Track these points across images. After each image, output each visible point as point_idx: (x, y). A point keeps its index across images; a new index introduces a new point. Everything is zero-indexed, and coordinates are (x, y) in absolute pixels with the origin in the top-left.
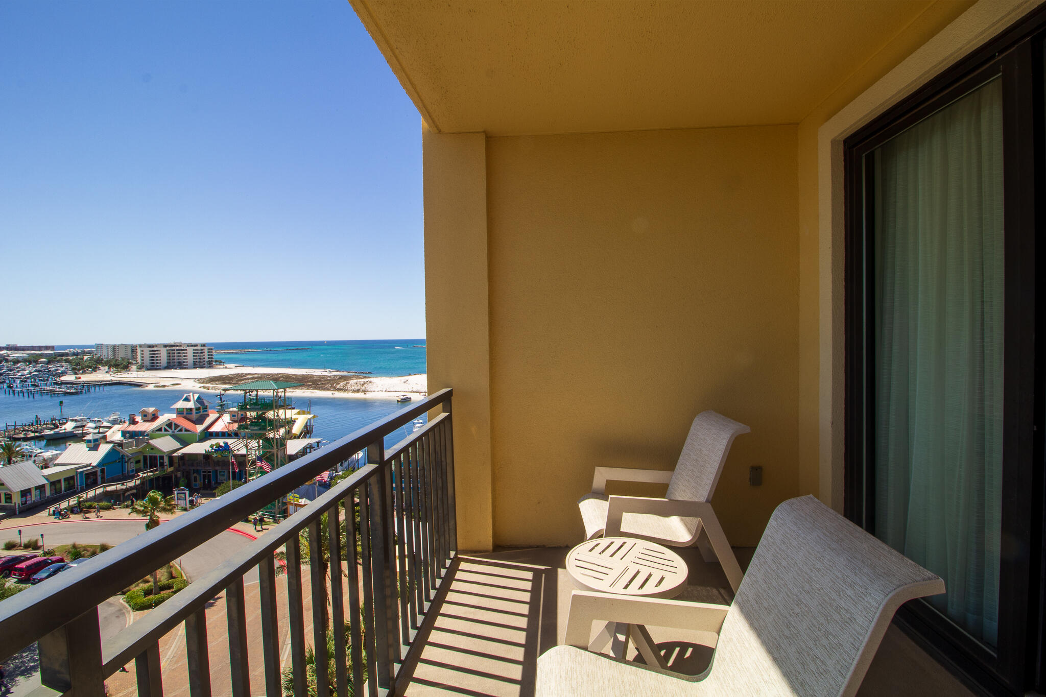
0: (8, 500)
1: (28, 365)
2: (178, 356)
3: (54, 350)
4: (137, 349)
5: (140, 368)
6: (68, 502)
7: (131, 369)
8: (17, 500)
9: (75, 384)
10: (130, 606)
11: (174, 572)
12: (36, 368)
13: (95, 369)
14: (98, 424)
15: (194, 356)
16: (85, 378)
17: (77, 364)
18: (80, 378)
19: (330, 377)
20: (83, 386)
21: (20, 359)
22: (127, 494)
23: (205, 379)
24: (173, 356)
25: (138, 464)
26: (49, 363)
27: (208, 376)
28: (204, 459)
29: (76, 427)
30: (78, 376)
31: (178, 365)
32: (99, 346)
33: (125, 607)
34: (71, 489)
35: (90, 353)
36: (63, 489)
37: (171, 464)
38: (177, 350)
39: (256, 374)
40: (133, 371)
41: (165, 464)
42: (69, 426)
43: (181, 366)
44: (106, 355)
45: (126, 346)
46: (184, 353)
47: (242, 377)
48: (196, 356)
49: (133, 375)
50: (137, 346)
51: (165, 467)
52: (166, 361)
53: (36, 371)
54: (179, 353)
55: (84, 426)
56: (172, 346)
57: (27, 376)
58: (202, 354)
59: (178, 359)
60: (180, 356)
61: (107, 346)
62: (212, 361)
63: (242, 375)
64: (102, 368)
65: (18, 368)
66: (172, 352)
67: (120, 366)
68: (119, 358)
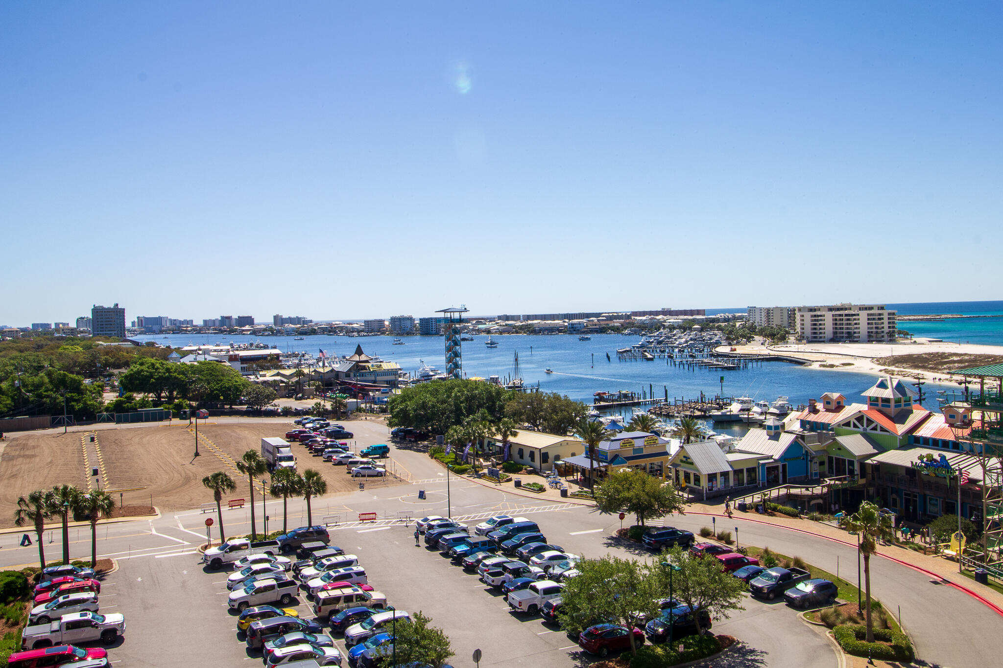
0: (696, 482)
1: (683, 333)
2: (847, 324)
3: (704, 315)
4: (795, 314)
5: (800, 340)
6: (751, 497)
7: (789, 341)
8: (704, 483)
9: (731, 357)
10: (840, 644)
11: (888, 621)
12: (691, 336)
13: (749, 339)
14: (764, 409)
15: (868, 324)
16: (741, 350)
17: (731, 332)
18: (735, 350)
20: (740, 360)
21: (676, 325)
22: (813, 502)
23: (887, 358)
24: (840, 324)
25: (822, 467)
26: (702, 330)
27: (890, 355)
28: (906, 474)
29: (742, 410)
30: (733, 347)
31: (847, 337)
32: (751, 310)
33: (833, 643)
34: (752, 483)
35: (741, 318)
36: (745, 481)
37: (863, 474)
38: (846, 315)
40: (792, 343)
41: (856, 473)
42: (735, 408)
43: (851, 338)
44: (760, 321)
45: (781, 309)
46: (855, 319)
47: (943, 359)
48: (872, 324)
49: (792, 349)
50: (795, 310)
51: (856, 477)
52: (832, 331)
53: (691, 339)
54: (848, 320)
55: (749, 410)
56: (838, 309)
57: (684, 345)
58: (879, 322)
59: (848, 328)
60: (850, 324)
61: (761, 309)
62: (894, 332)
63: (943, 356)
64: (756, 337)
65: (674, 335)
66: (838, 318)
67: (777, 336)
68: (774, 326)
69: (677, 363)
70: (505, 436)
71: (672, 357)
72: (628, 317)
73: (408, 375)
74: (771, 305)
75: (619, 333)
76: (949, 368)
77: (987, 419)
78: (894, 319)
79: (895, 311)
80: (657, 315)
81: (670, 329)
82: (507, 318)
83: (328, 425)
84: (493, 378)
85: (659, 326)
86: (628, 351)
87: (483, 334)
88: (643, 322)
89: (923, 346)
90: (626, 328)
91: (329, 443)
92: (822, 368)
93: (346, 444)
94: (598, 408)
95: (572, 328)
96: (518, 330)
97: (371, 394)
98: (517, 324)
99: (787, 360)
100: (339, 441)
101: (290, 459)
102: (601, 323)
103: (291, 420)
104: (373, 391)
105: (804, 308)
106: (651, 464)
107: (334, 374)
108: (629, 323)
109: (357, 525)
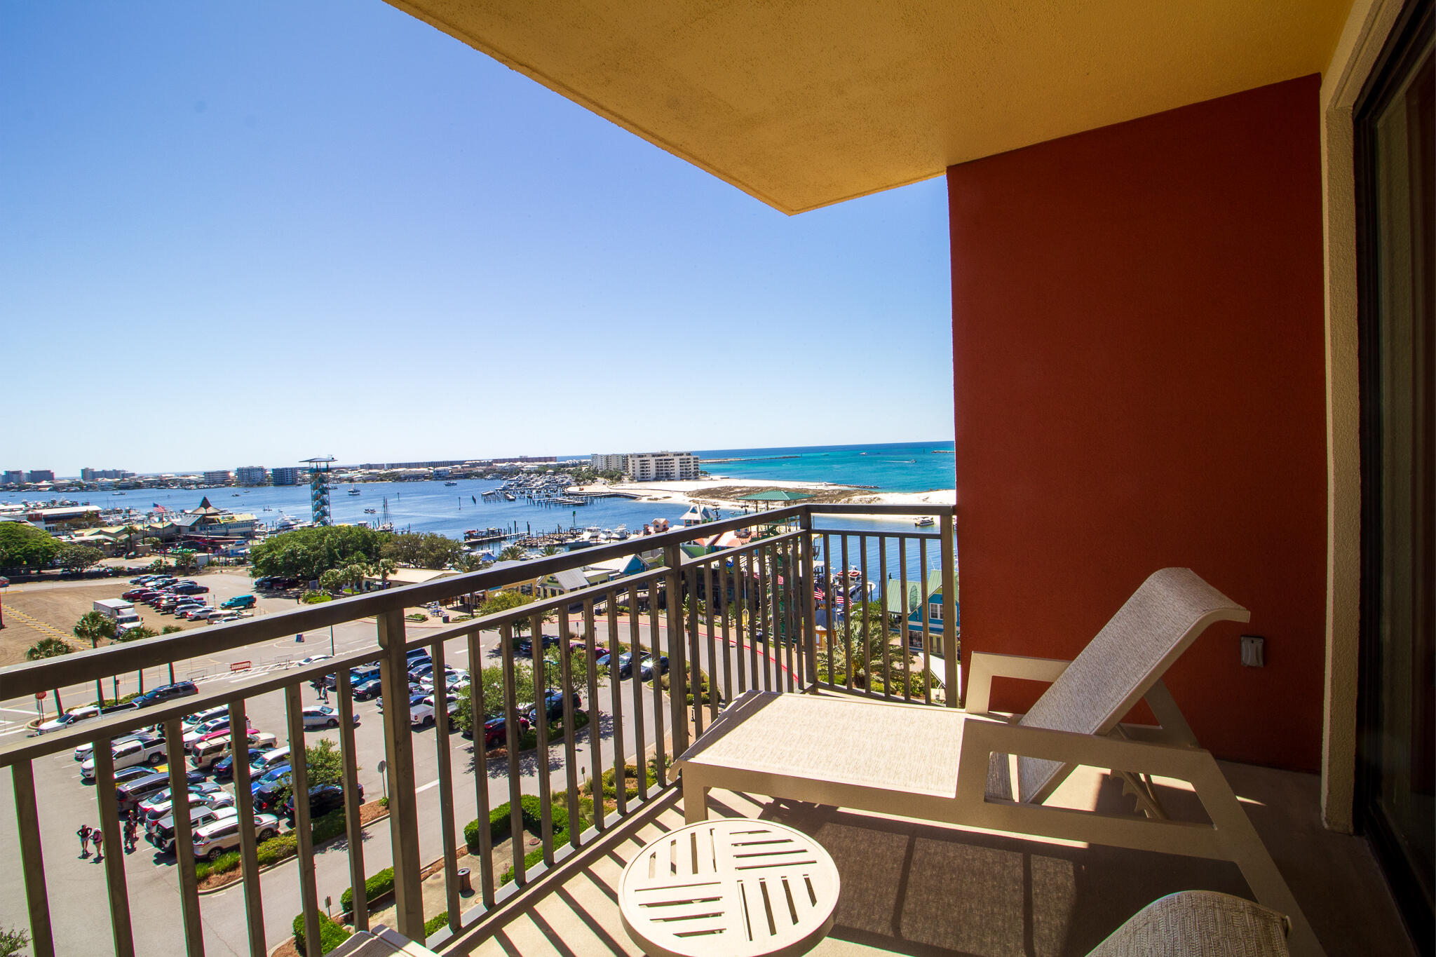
1: (539, 476)
2: (666, 467)
3: (556, 461)
4: (627, 459)
5: (632, 479)
7: (624, 481)
9: (580, 495)
12: (546, 479)
13: (594, 480)
14: (609, 535)
15: (680, 467)
16: (589, 489)
17: (578, 475)
18: (583, 489)
19: (827, 491)
20: (587, 497)
21: (532, 470)
23: (694, 492)
24: (661, 467)
26: (554, 474)
27: (696, 489)
29: (591, 537)
30: (581, 487)
31: (666, 477)
32: (594, 457)
35: (586, 463)
38: (665, 460)
39: (744, 487)
40: (626, 483)
42: (586, 536)
43: (669, 477)
44: (601, 465)
45: (617, 456)
46: (671, 463)
47: (730, 490)
48: (683, 466)
49: (626, 487)
50: (627, 456)
52: (655, 472)
53: (547, 482)
54: (666, 463)
55: (597, 537)
56: (659, 456)
57: (541, 487)
58: (687, 464)
59: (666, 470)
60: (668, 467)
61: (601, 456)
62: (698, 472)
63: (730, 488)
64: (599, 479)
65: (532, 479)
66: (659, 462)
67: (615, 477)
68: (612, 469)
69: (536, 502)
70: (385, 575)
71: (531, 498)
72: (490, 464)
73: (265, 526)
74: (610, 453)
75: (482, 478)
76: (734, 497)
77: (760, 530)
78: (697, 462)
79: (698, 457)
80: (516, 462)
81: (528, 474)
82: (370, 467)
83: (176, 581)
84: (362, 524)
85: (518, 471)
86: (492, 494)
87: (345, 483)
88: (503, 468)
89: (716, 482)
90: (488, 474)
91: (179, 600)
92: (650, 501)
93: (202, 599)
94: (469, 544)
95: (438, 474)
96: (382, 478)
97: (223, 547)
98: (381, 473)
99: (623, 496)
100: (193, 597)
101: (135, 619)
102: (465, 469)
103: (126, 581)
104: (225, 544)
105: (634, 454)
106: (522, 586)
107: (174, 529)
108: (491, 469)
109: (229, 675)
